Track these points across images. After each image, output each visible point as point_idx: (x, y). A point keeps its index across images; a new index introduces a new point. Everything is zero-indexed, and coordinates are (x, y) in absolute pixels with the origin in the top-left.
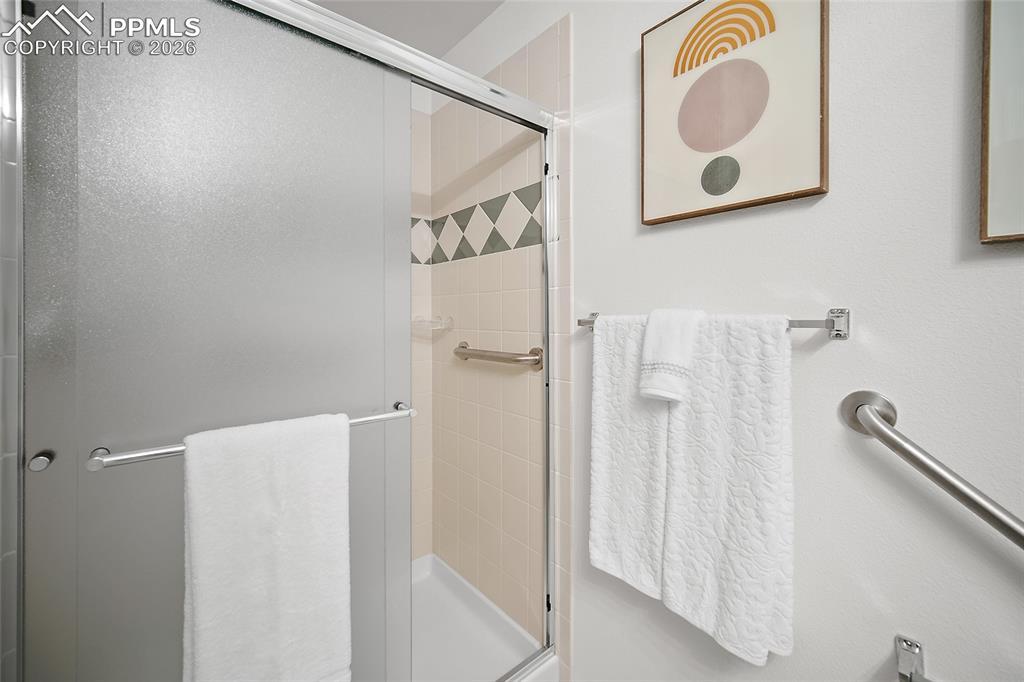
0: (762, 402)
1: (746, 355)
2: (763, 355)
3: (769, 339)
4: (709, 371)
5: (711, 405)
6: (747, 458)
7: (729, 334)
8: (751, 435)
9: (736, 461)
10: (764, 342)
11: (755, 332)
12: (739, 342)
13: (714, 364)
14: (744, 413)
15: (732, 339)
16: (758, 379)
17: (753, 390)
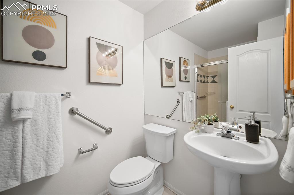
0: (57, 113)
1: (51, 102)
2: (56, 102)
3: (57, 98)
4: (39, 108)
5: (41, 117)
6: (53, 127)
7: (46, 98)
8: (54, 121)
9: (49, 129)
10: (56, 99)
11: (54, 97)
12: (50, 100)
13: (41, 106)
14: (52, 117)
15: (47, 99)
16: (55, 108)
17: (54, 111)
